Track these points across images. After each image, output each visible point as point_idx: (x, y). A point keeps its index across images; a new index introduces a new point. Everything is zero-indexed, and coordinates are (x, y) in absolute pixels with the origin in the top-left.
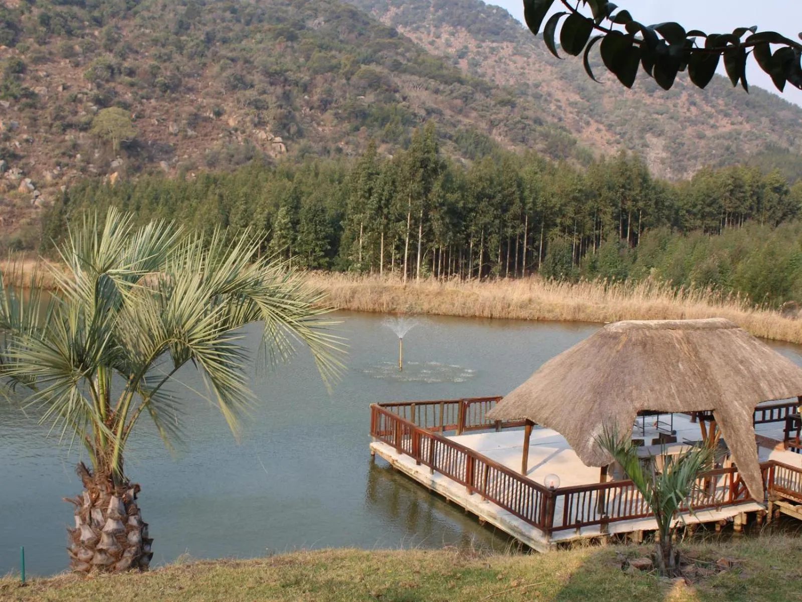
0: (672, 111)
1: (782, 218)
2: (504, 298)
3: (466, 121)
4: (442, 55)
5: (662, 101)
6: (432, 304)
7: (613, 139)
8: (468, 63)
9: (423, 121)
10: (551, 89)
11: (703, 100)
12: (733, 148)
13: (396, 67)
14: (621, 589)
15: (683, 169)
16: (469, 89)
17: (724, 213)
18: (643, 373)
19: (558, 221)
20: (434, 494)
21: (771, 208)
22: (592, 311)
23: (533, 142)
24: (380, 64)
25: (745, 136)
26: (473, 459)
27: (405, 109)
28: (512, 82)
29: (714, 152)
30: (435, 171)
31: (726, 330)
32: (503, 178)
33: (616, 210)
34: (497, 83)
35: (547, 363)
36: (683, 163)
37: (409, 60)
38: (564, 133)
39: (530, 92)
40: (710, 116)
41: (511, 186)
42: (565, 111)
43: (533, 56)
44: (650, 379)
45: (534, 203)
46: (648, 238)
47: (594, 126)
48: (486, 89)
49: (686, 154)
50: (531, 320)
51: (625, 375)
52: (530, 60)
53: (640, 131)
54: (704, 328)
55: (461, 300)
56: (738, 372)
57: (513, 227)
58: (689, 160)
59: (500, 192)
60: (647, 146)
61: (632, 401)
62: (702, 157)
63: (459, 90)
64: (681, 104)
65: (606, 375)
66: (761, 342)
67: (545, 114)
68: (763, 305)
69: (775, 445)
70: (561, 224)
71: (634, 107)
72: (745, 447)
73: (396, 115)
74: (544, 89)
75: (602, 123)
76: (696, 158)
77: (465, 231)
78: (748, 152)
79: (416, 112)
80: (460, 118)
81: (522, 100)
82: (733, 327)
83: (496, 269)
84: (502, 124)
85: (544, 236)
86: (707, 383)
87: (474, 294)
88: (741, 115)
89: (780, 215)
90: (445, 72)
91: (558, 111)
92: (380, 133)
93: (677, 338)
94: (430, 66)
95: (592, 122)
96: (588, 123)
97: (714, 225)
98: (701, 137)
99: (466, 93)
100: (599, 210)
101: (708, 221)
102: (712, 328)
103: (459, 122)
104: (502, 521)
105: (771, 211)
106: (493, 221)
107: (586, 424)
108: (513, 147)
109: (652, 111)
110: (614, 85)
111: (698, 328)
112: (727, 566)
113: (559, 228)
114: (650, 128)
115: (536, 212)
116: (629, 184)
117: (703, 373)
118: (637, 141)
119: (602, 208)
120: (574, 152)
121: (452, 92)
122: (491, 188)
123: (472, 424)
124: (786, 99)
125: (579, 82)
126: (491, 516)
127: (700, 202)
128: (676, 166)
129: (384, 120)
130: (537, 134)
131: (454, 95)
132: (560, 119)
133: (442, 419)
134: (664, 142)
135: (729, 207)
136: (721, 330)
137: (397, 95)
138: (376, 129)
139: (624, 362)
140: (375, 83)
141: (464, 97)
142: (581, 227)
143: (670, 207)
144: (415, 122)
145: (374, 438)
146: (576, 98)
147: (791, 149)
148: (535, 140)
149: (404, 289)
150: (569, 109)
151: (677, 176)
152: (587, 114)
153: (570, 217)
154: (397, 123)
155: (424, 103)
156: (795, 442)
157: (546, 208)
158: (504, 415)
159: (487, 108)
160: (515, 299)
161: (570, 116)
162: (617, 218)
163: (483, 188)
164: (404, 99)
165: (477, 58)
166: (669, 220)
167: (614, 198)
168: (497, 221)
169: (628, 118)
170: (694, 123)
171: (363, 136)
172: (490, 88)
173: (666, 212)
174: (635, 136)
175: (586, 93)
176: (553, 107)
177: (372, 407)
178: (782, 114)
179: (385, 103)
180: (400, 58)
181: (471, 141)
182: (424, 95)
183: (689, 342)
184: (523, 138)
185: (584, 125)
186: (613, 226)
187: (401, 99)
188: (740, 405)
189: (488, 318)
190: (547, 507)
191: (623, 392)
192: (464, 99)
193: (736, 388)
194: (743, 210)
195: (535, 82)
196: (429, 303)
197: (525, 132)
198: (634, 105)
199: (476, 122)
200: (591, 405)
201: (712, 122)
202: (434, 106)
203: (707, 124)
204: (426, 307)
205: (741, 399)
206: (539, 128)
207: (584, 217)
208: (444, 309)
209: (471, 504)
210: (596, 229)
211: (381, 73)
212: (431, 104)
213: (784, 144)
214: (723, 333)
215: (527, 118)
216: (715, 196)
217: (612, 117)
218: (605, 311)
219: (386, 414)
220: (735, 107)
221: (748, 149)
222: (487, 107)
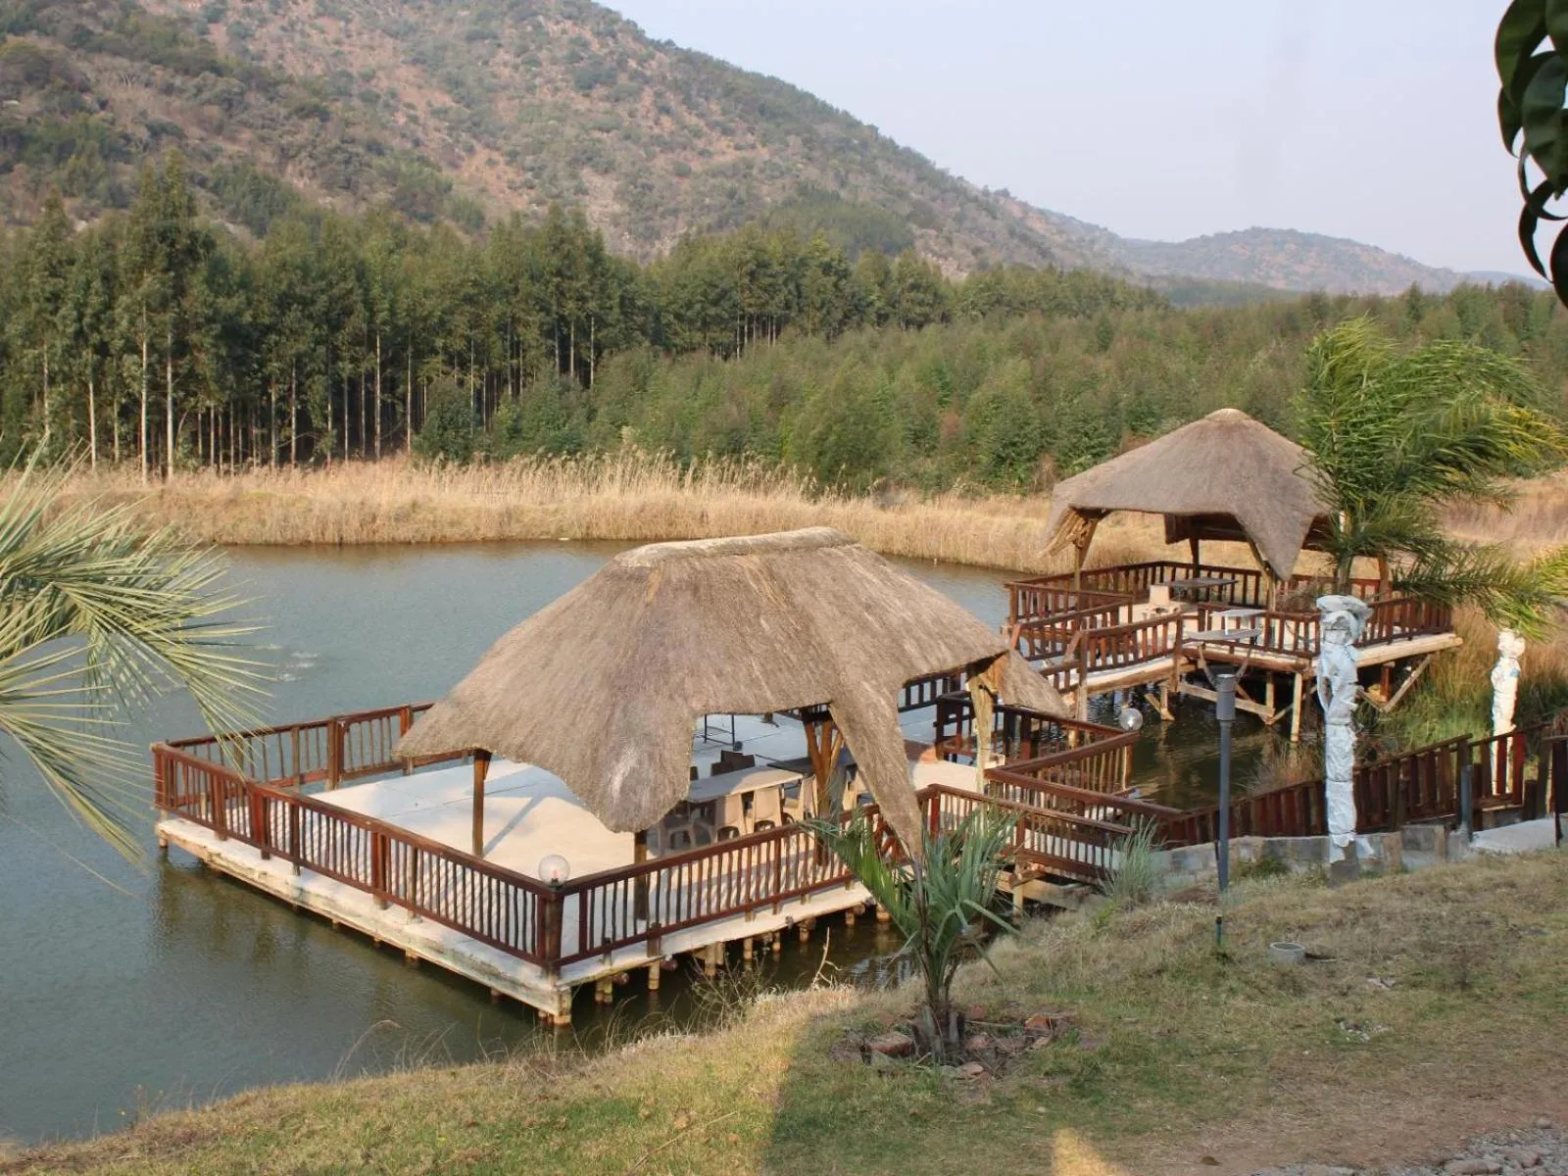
0: (626, 124)
1: (842, 323)
2: (363, 503)
3: (232, 148)
4: (175, 16)
5: (608, 105)
6: (220, 524)
7: (519, 180)
8: (228, 32)
9: (145, 149)
10: (395, 85)
11: (684, 102)
12: (742, 193)
13: (82, 40)
14: (883, 1104)
15: (652, 235)
16: (235, 84)
17: (742, 318)
18: (699, 643)
19: (439, 343)
20: (304, 915)
21: (823, 304)
22: (533, 519)
23: (367, 187)
24: (47, 35)
25: (762, 171)
26: (383, 839)
27: (106, 125)
28: (318, 69)
29: (707, 201)
30: (191, 252)
31: (833, 550)
32: (327, 264)
33: (548, 319)
34: (290, 71)
35: (509, 636)
36: (651, 223)
37: (107, 27)
38: (427, 170)
39: (355, 89)
40: (697, 134)
41: (344, 278)
42: (424, 127)
43: (357, 18)
44: (713, 653)
45: (392, 311)
46: (611, 369)
47: (483, 154)
48: (268, 86)
49: (656, 206)
50: (418, 543)
51: (666, 650)
52: (352, 27)
53: (569, 164)
54: (796, 549)
55: (279, 513)
56: (865, 627)
57: (353, 360)
58: (663, 216)
59: (323, 291)
60: (585, 192)
61: (686, 699)
62: (686, 210)
63: (214, 85)
64: (642, 112)
65: (630, 653)
66: (895, 567)
67: (387, 133)
68: (840, 486)
69: (920, 753)
70: (445, 348)
71: (554, 118)
72: (889, 765)
73: (87, 139)
74: (382, 84)
75: (498, 149)
76: (675, 212)
77: (260, 370)
78: (768, 200)
79: (129, 131)
80: (219, 142)
81: (339, 104)
82: (845, 542)
83: (325, 444)
84: (304, 154)
85: (414, 373)
86: (812, 651)
87: (301, 498)
88: (751, 130)
89: (839, 315)
90: (184, 50)
91: (412, 126)
92: (57, 176)
93: (751, 571)
94: (152, 38)
95: (478, 147)
96: (471, 150)
97: (726, 341)
98: (682, 173)
99: (229, 92)
100: (515, 320)
101: (715, 333)
102: (809, 547)
103: (218, 150)
104: (456, 956)
105: (824, 311)
106: (314, 350)
107: (602, 751)
108: (328, 199)
109: (591, 125)
110: (517, 76)
111: (786, 549)
112: (1044, 1029)
113: (441, 357)
114: (588, 157)
115: (395, 327)
116: (569, 268)
117: (803, 632)
118: (566, 184)
119: (522, 315)
120: (447, 206)
121: (200, 90)
122: (304, 284)
123: (357, 765)
124: (828, 102)
125: (449, 69)
126: (431, 948)
127: (699, 298)
128: (641, 228)
129: (63, 150)
130: (374, 172)
131: (205, 95)
132: (417, 143)
133: (296, 759)
134: (615, 184)
135: (750, 305)
136: (825, 549)
137: (88, 98)
138: (47, 167)
139: (663, 624)
140: (38, 73)
141: (225, 100)
142: (482, 352)
143: (645, 310)
144: (129, 153)
145: (163, 812)
146: (444, 100)
147: (843, 194)
148: (370, 184)
149: (161, 497)
150: (432, 122)
151: (642, 247)
152: (469, 130)
153: (462, 336)
154: (91, 156)
155: (143, 114)
156: (954, 744)
157: (415, 320)
158: (432, 746)
159: (271, 122)
160: (384, 502)
161: (435, 138)
162: (549, 334)
163: (291, 285)
164: (103, 105)
165: (246, 21)
166: (644, 333)
167: (542, 295)
168: (322, 350)
169: (546, 138)
170: (667, 147)
171: (20, 183)
172: (277, 83)
173: (640, 319)
174: (561, 174)
175: (463, 91)
176: (402, 120)
177: (154, 750)
178: (823, 129)
179: (63, 113)
180: (89, 23)
181: (244, 188)
182: (144, 98)
183: (772, 576)
184: (348, 181)
185: (463, 154)
186: (543, 349)
187: (97, 107)
188: (873, 687)
189: (334, 544)
190: (548, 920)
191: (666, 683)
192: (226, 106)
193: (863, 658)
194: (774, 309)
195: (363, 70)
196: (215, 520)
197: (351, 168)
198: (557, 114)
199: (252, 151)
200: (608, 713)
201: (700, 144)
202: (166, 119)
203: (693, 149)
204: (207, 530)
205: (875, 676)
206: (377, 161)
207: (488, 335)
208: (245, 531)
209: (384, 926)
210: (512, 357)
211: (50, 52)
212: (157, 116)
213: (831, 186)
214: (829, 555)
215: (353, 141)
216: (724, 284)
217: (515, 138)
218: (559, 516)
219: (186, 762)
220: (740, 117)
221: (768, 195)
222: (272, 120)
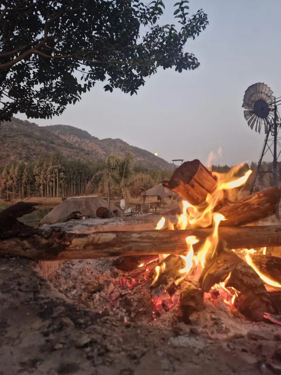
4: (71, 142)
8: (78, 144)
12: (141, 164)
13: (59, 145)
25: (143, 161)
28: (89, 149)
34: (86, 149)
37: (62, 143)
48: (83, 150)
67: (97, 157)
74: (97, 151)
78: (144, 165)
79: (65, 156)
81: (91, 153)
88: (142, 156)
90: (72, 146)
103: (76, 158)
131: (74, 152)
140: (53, 149)
146: (105, 153)
147: (153, 164)
155: (67, 154)
159: (83, 155)
164: (62, 153)
176: (99, 155)
192: (77, 153)
195: (95, 149)
199: (80, 158)
211: (55, 146)
